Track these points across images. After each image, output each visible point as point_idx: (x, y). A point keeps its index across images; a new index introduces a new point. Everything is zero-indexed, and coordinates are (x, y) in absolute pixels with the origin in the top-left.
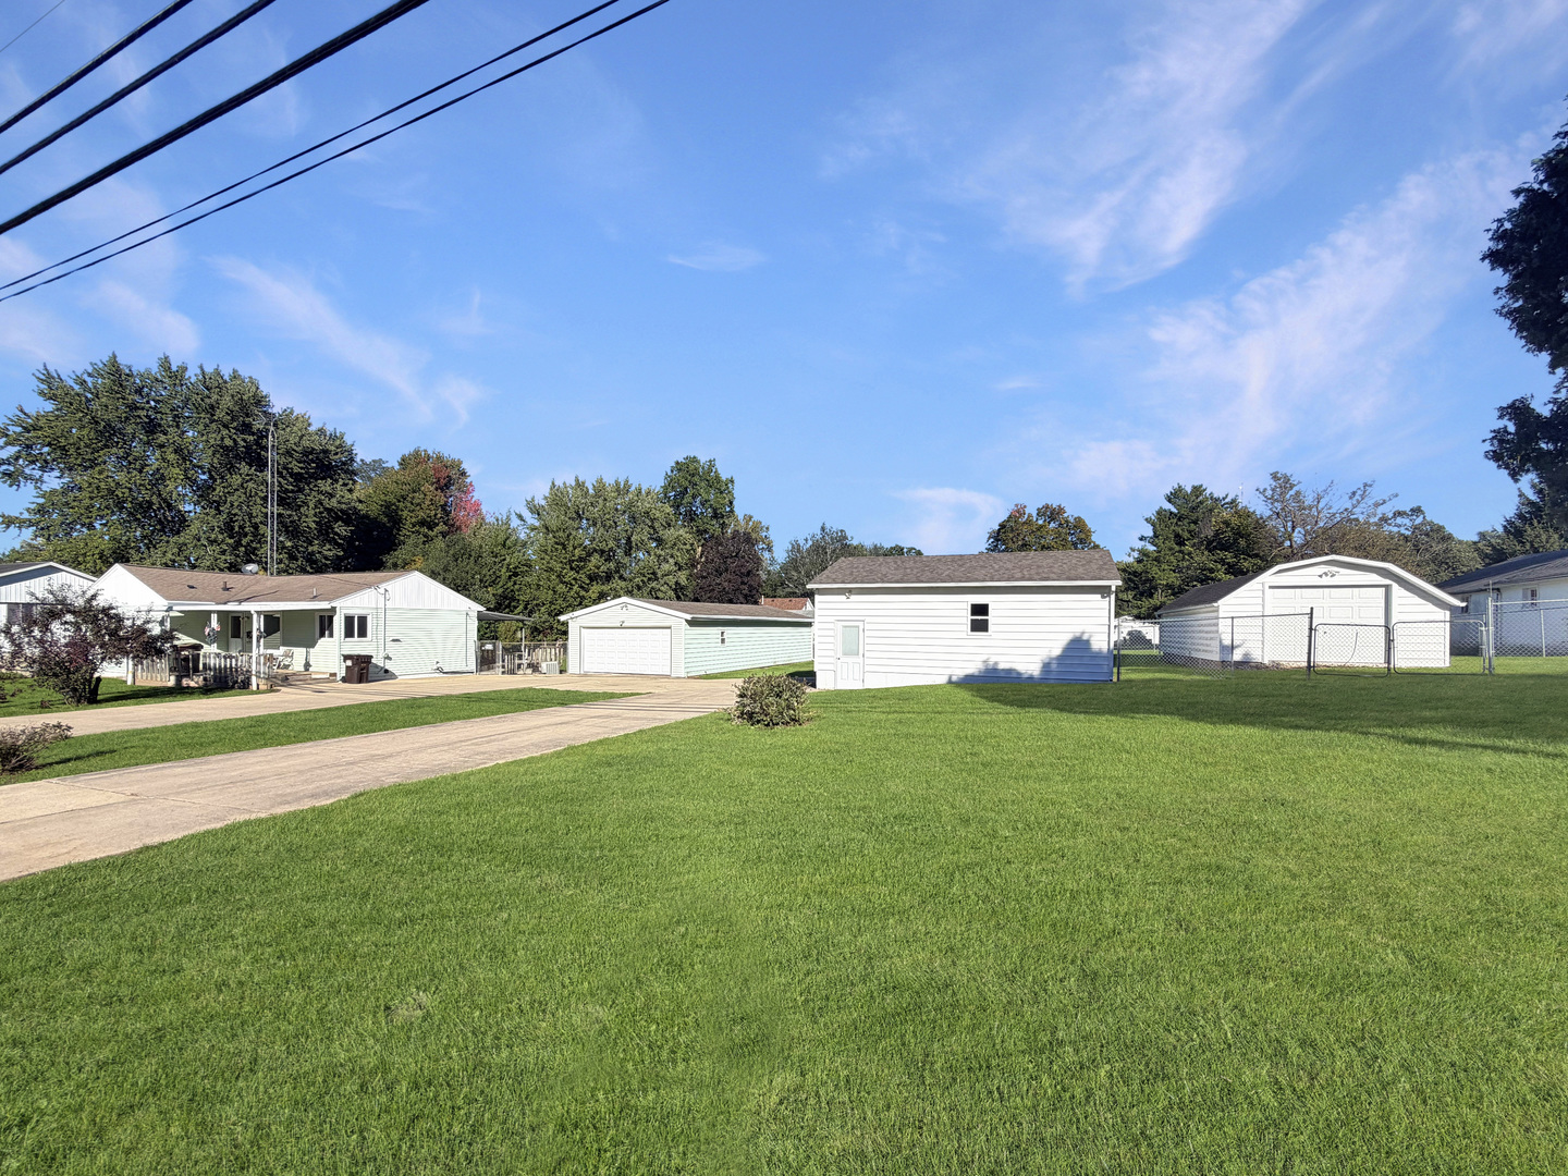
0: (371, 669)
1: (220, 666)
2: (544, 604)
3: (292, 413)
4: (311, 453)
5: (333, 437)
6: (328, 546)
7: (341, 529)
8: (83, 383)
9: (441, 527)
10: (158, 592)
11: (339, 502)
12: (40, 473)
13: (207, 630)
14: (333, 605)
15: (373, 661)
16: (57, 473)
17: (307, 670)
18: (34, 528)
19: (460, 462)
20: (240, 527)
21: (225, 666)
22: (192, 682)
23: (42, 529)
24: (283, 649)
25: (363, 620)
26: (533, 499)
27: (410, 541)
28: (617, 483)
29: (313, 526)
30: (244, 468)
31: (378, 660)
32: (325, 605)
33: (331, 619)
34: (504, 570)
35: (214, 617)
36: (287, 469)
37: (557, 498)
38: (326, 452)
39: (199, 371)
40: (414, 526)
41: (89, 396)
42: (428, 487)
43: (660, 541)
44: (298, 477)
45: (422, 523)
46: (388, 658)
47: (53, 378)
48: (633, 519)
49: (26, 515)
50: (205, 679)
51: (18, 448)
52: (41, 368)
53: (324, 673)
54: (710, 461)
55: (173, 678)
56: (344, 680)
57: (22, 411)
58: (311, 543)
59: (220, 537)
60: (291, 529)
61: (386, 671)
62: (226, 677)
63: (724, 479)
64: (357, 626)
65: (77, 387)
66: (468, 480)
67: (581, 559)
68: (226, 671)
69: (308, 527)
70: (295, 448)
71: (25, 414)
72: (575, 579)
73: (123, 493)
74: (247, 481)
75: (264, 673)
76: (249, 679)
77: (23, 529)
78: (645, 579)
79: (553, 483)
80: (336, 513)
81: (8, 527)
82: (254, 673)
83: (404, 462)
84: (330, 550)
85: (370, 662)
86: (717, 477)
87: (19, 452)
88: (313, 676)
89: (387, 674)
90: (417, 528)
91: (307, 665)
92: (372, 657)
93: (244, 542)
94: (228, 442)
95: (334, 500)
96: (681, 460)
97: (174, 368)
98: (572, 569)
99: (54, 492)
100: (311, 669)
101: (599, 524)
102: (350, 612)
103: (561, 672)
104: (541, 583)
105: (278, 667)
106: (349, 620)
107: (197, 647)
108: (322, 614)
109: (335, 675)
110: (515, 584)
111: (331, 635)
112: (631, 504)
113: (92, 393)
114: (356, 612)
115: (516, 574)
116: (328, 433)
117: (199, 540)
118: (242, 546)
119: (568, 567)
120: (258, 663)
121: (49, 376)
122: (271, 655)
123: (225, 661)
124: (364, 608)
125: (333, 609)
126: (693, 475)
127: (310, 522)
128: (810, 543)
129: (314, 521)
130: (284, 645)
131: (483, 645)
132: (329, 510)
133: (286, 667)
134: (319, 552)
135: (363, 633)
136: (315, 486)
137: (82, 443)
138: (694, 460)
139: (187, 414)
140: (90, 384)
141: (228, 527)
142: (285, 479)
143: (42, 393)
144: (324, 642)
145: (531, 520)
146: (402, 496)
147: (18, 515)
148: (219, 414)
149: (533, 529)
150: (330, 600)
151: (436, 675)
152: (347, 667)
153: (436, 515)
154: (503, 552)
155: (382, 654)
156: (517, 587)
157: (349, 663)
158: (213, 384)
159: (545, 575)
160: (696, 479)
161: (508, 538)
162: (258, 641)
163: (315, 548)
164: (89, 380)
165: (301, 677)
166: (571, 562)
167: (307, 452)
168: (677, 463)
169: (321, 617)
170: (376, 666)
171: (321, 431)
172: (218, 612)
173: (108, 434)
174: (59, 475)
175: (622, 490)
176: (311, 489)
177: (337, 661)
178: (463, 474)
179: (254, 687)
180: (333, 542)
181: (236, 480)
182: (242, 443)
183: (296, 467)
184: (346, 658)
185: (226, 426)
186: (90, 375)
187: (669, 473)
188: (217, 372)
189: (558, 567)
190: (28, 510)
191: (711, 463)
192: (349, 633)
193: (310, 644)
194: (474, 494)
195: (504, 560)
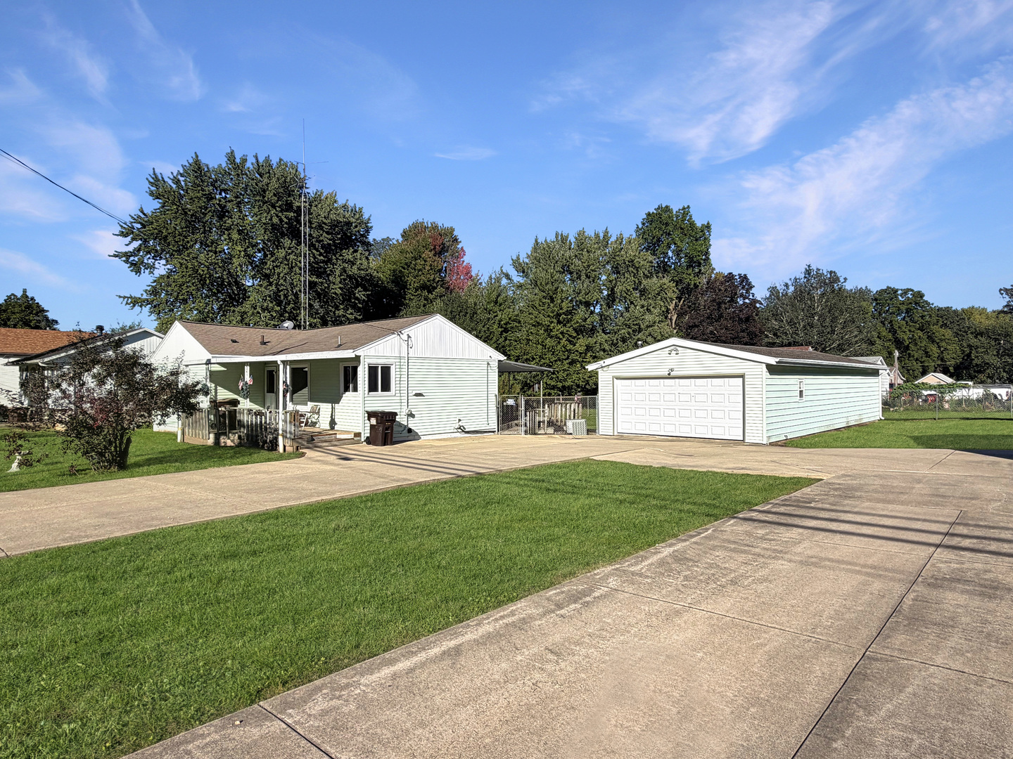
0: (395, 428)
1: (252, 424)
2: (533, 359)
3: (322, 193)
4: (337, 226)
5: (354, 211)
6: (350, 311)
7: (360, 294)
8: (177, 182)
9: (439, 290)
10: (204, 346)
11: (359, 269)
12: (153, 261)
13: (241, 384)
14: (358, 353)
15: (398, 419)
16: (163, 262)
17: (332, 428)
18: (150, 306)
19: (452, 230)
20: (285, 295)
21: (256, 423)
22: (229, 441)
23: (155, 306)
24: (310, 404)
25: (386, 370)
26: (518, 258)
27: (413, 304)
28: (597, 236)
29: (339, 291)
30: (287, 242)
31: (401, 419)
32: (348, 354)
33: (355, 369)
34: (496, 326)
35: (247, 369)
36: (319, 241)
37: (542, 253)
38: (349, 224)
39: (254, 161)
40: (417, 290)
41: (182, 192)
42: (427, 254)
43: (643, 292)
44: (327, 248)
45: (424, 287)
46: (411, 415)
47: (159, 180)
48: (616, 270)
49: (145, 296)
50: (240, 437)
51: (140, 242)
52: (152, 173)
53: (348, 432)
54: (684, 208)
55: (212, 436)
56: (369, 441)
57: (142, 212)
58: (337, 308)
59: (271, 305)
60: (322, 296)
61: (410, 430)
62: (257, 436)
63: (699, 224)
64: (380, 379)
65: (174, 186)
66: (459, 246)
67: (569, 313)
68: (256, 430)
69: (335, 293)
70: (325, 221)
71: (144, 214)
72: (562, 333)
73: (203, 271)
74: (290, 254)
75: (290, 433)
76: (276, 439)
77: (143, 307)
78: (630, 330)
79: (536, 241)
80: (356, 280)
81: (134, 306)
82: (280, 432)
83: (405, 235)
84: (352, 314)
85: (395, 421)
86: (692, 224)
87: (140, 245)
88: (338, 436)
89: (410, 434)
90: (419, 292)
91: (333, 423)
92: (395, 414)
93: (288, 309)
94: (275, 220)
95: (355, 267)
96: (652, 210)
97: (238, 160)
98: (559, 322)
99: (162, 277)
100: (337, 427)
101: (583, 277)
102: (374, 361)
103: (589, 431)
104: (531, 338)
105: (306, 425)
106: (372, 370)
107: (235, 403)
108: (347, 364)
109: (358, 435)
110: (506, 339)
111: (355, 389)
112: (614, 254)
113: (183, 190)
114: (381, 362)
115: (506, 331)
116: (350, 209)
117: (255, 309)
118: (287, 312)
119: (555, 321)
120: (285, 421)
121: (156, 179)
122: (297, 412)
123: (256, 418)
124: (387, 357)
125: (358, 358)
126: (667, 224)
127: (336, 289)
128: (792, 289)
129: (340, 288)
130: (311, 401)
131: (504, 400)
132: (350, 277)
133: (314, 424)
134: (344, 316)
135: (386, 387)
136: (341, 255)
137: (177, 232)
138: (667, 209)
139: (246, 200)
140: (183, 183)
141: (276, 298)
142: (317, 250)
143: (151, 194)
144: (348, 397)
145: (517, 278)
146: (406, 264)
147: (140, 296)
148: (269, 195)
149: (520, 286)
150: (354, 348)
151: (458, 435)
152: (372, 426)
153: (434, 279)
154: (496, 309)
155: (405, 411)
156: (507, 342)
157: (373, 421)
158: (264, 169)
159: (533, 330)
160: (670, 228)
161: (499, 295)
162: (284, 396)
163: (341, 312)
164: (182, 179)
165: (327, 438)
166: (559, 315)
167: (334, 225)
168: (649, 214)
169: (345, 368)
170: (400, 425)
171: (345, 207)
172: (251, 364)
173: (193, 222)
174: (165, 263)
175: (604, 241)
176: (337, 259)
177: (361, 419)
178: (456, 240)
179: (281, 449)
180: (354, 307)
181: (281, 253)
182: (285, 220)
183: (326, 239)
184: (371, 415)
185: (274, 206)
186: (182, 175)
187: (640, 226)
188: (267, 159)
189: (546, 321)
190: (146, 291)
191: (685, 211)
192: (373, 387)
193: (335, 399)
194: (465, 257)
195: (497, 316)
